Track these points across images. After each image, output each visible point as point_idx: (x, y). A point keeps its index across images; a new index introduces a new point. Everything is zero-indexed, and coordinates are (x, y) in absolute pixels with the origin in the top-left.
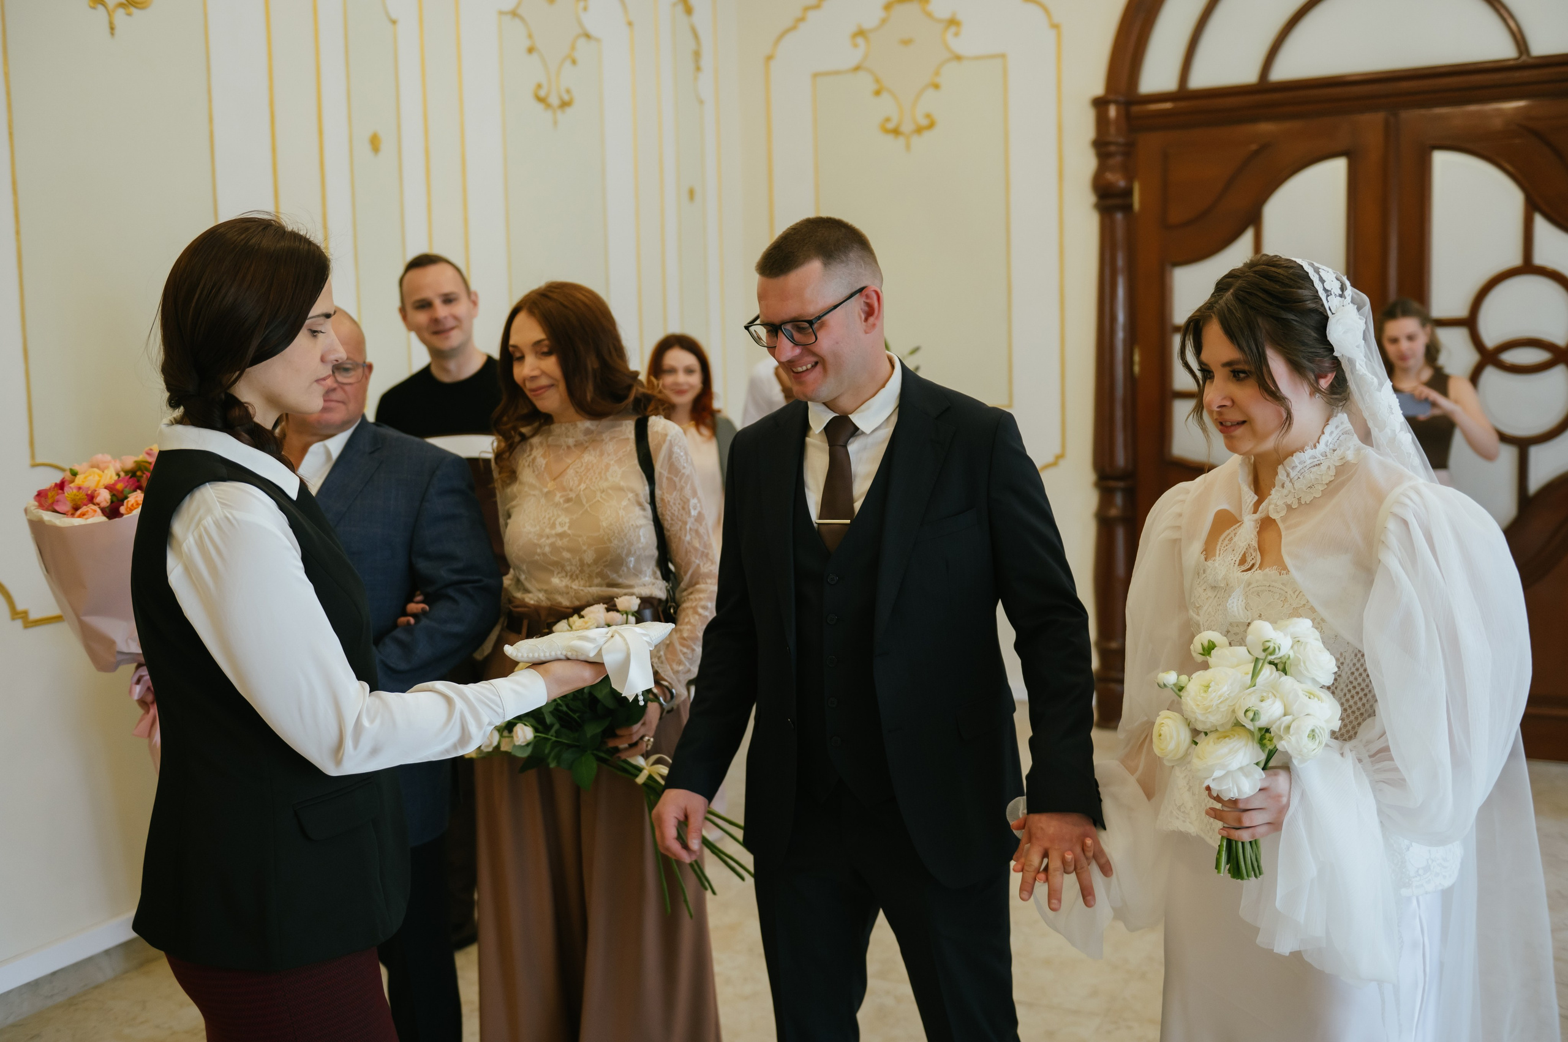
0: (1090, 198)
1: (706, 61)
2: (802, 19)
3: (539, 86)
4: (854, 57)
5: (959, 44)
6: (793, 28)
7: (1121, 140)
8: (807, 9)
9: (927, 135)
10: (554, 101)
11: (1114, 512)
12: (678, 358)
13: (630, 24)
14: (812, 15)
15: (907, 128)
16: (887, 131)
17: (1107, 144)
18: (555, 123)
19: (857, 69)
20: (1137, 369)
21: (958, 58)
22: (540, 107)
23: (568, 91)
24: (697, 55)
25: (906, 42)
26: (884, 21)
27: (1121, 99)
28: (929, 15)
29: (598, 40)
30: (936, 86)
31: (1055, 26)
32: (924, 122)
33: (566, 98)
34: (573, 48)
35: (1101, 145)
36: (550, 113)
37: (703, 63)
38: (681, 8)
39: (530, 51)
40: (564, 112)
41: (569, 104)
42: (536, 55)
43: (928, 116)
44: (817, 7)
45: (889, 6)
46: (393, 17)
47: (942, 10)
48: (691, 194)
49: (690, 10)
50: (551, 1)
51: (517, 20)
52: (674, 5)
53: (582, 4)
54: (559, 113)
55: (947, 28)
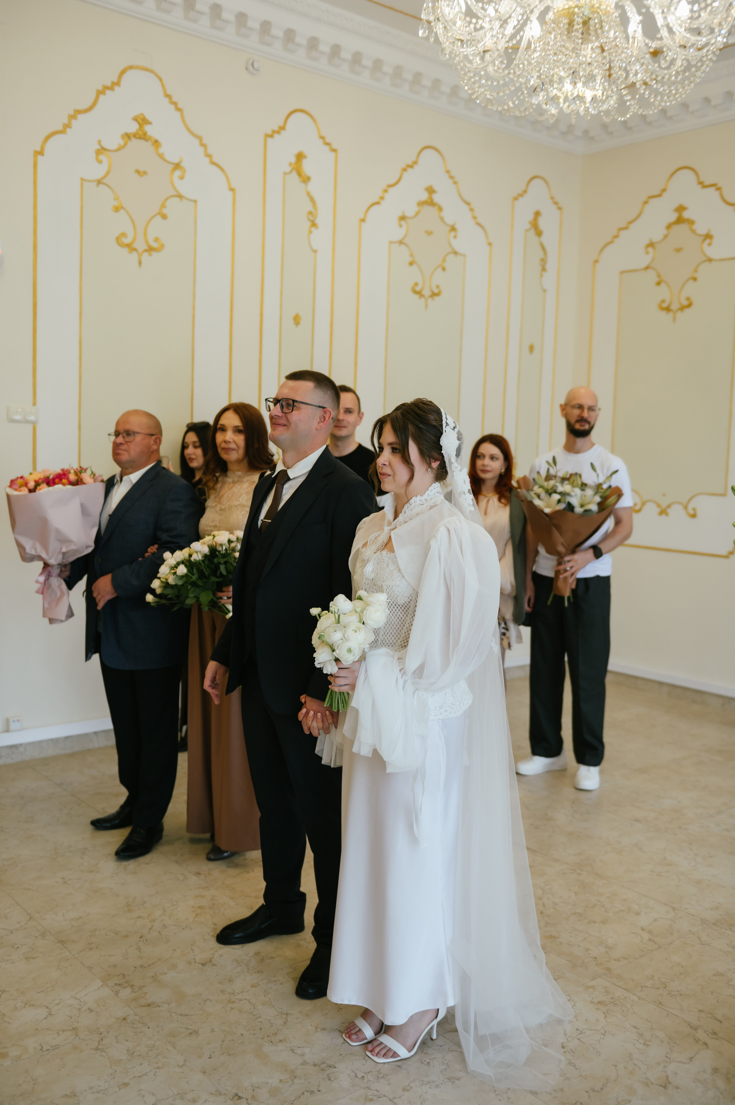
1: (551, 264)
2: (616, 236)
3: (416, 284)
4: (646, 260)
5: (710, 252)
6: (611, 242)
8: (621, 229)
9: (687, 311)
10: (427, 293)
12: (489, 449)
13: (490, 244)
14: (623, 233)
15: (675, 307)
16: (662, 309)
18: (426, 306)
19: (647, 268)
21: (710, 260)
22: (416, 297)
23: (438, 287)
24: (543, 262)
25: (678, 250)
26: (666, 236)
28: (694, 232)
29: (464, 255)
30: (695, 279)
32: (685, 303)
33: (436, 291)
34: (444, 260)
36: (423, 300)
37: (548, 266)
38: (532, 232)
39: (411, 264)
40: (433, 299)
41: (438, 294)
42: (415, 266)
43: (688, 299)
44: (626, 228)
45: (669, 227)
46: (315, 248)
47: (701, 228)
48: (531, 348)
49: (539, 233)
50: (429, 233)
51: (403, 246)
52: (527, 231)
53: (453, 234)
54: (430, 300)
55: (704, 240)
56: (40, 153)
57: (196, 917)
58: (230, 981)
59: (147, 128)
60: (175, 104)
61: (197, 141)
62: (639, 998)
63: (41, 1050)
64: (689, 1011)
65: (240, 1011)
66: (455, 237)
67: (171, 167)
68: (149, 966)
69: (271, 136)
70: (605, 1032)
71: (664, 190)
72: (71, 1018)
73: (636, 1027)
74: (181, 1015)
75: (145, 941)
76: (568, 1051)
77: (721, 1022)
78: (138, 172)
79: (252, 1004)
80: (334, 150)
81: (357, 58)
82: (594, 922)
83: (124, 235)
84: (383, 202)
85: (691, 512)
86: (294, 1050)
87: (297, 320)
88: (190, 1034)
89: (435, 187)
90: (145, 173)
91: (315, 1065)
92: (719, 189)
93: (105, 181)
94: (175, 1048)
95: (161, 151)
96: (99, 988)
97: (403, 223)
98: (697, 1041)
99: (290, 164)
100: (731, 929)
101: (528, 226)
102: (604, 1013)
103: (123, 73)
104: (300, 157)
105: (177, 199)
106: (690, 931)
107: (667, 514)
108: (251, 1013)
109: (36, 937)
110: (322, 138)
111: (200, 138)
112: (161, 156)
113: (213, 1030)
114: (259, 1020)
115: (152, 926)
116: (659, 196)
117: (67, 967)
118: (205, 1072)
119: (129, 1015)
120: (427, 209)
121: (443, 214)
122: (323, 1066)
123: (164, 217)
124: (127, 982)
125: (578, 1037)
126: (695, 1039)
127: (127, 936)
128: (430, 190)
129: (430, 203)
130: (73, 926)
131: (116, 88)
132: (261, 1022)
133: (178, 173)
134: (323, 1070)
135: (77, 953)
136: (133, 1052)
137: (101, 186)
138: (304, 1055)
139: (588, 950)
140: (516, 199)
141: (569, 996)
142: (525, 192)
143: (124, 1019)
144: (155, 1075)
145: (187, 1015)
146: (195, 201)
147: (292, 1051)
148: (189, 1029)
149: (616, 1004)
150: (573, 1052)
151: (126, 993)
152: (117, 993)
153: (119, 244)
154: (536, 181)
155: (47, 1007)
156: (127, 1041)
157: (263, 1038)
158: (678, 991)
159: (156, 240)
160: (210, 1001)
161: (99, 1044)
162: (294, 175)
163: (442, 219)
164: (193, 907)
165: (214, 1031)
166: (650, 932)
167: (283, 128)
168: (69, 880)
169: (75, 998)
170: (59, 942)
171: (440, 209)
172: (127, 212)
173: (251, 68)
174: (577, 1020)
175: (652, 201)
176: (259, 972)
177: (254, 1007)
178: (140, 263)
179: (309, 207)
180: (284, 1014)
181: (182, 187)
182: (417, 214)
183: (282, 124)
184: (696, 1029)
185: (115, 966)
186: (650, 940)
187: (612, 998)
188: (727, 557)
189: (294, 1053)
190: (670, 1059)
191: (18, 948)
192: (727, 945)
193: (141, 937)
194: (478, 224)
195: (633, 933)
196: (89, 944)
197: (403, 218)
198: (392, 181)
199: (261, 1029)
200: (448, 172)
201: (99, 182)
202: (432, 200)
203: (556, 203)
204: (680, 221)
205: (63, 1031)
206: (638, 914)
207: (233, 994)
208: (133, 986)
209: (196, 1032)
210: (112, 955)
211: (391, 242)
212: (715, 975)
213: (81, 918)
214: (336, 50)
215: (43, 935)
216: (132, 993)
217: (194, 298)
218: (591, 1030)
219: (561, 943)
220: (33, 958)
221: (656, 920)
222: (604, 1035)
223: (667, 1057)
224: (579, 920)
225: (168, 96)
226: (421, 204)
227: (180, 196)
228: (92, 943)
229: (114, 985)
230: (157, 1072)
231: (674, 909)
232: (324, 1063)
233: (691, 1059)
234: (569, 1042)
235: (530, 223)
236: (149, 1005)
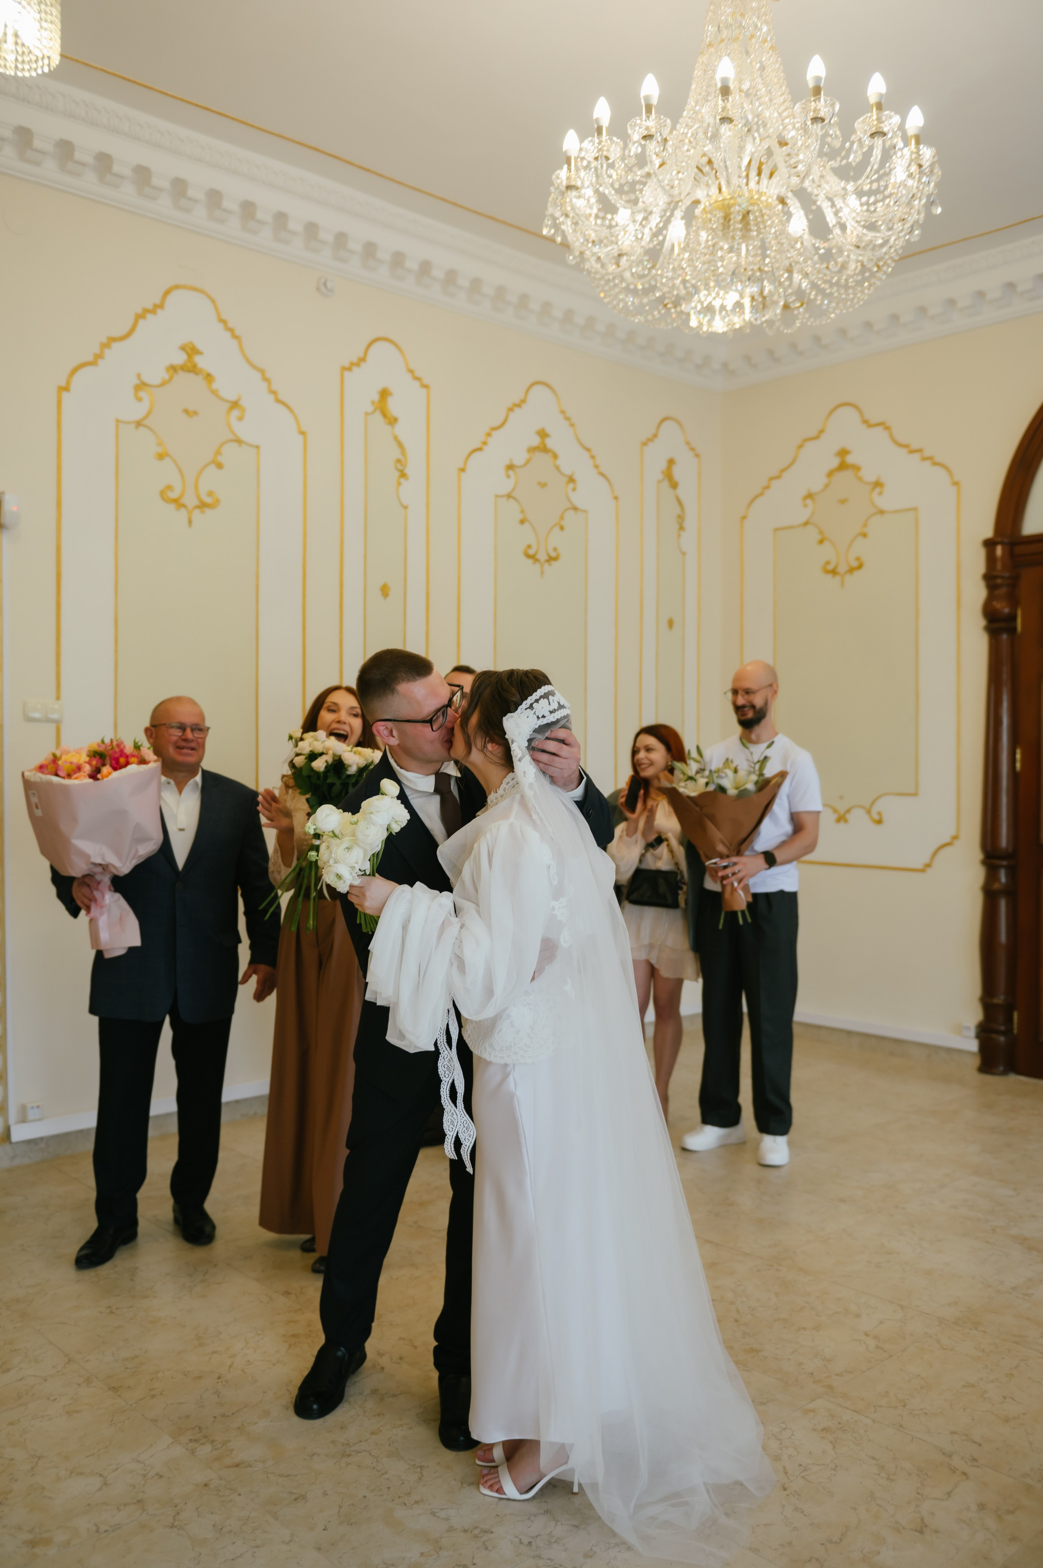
0: (982, 622)
1: (690, 522)
2: (767, 487)
3: (529, 547)
4: (803, 515)
5: (882, 502)
6: (761, 494)
7: (1007, 574)
8: (772, 479)
9: (857, 574)
10: (542, 556)
11: (996, 886)
13: (616, 498)
14: (775, 483)
15: (842, 569)
16: (827, 572)
17: (996, 577)
18: (542, 573)
19: (806, 524)
20: (1018, 765)
21: (882, 512)
22: (530, 561)
23: (555, 549)
24: (681, 519)
25: (843, 501)
26: (827, 486)
27: (1006, 540)
28: (860, 479)
29: (585, 511)
30: (865, 535)
31: (956, 484)
32: (855, 564)
33: (553, 554)
34: (562, 518)
35: (990, 578)
36: (538, 565)
37: (687, 524)
38: (666, 483)
39: (522, 522)
40: (550, 565)
41: (556, 559)
42: (527, 524)
43: (858, 559)
44: (778, 477)
45: (830, 474)
46: (405, 503)
47: (869, 475)
48: (671, 623)
49: (674, 485)
50: (543, 485)
51: (511, 500)
52: (659, 482)
53: (571, 486)
54: (546, 566)
55: (874, 488)
56: (66, 388)
57: (289, 1348)
58: (342, 1428)
59: (198, 359)
60: (231, 330)
61: (257, 376)
62: (874, 1421)
63: (97, 1531)
64: (939, 1434)
65: (359, 1466)
66: (574, 489)
67: (228, 405)
68: (233, 1414)
69: (349, 369)
70: (836, 1466)
71: (822, 431)
72: (134, 1488)
73: (874, 1458)
74: (281, 1476)
75: (224, 1383)
76: (791, 1493)
77: (980, 1445)
78: (186, 411)
79: (374, 1456)
80: (426, 386)
81: (451, 277)
82: (805, 1329)
83: (169, 488)
84: (485, 448)
85: (877, 817)
86: (436, 1513)
87: (385, 591)
88: (296, 1499)
89: (548, 430)
90: (195, 413)
91: (465, 1531)
92: (888, 428)
93: (146, 422)
94: (277, 1519)
95: (215, 386)
96: (168, 1446)
97: (511, 473)
98: (953, 1470)
99: (373, 403)
100: (976, 1329)
101: (661, 477)
102: (831, 1442)
103: (167, 293)
104: (384, 394)
105: (235, 445)
106: (926, 1333)
107: (846, 821)
108: (374, 1468)
109: (79, 1385)
110: (411, 371)
111: (262, 371)
112: (215, 393)
113: (325, 1494)
114: (386, 1476)
115: (233, 1363)
116: (817, 438)
117: (124, 1422)
118: (320, 1549)
119: (211, 1480)
120: (539, 456)
121: (559, 462)
122: (476, 1532)
123: (220, 466)
124: (205, 1437)
125: (802, 1474)
126: (951, 1469)
127: (200, 1377)
128: (543, 434)
129: (543, 449)
130: (126, 1368)
131: (159, 311)
132: (387, 1479)
133: (235, 413)
134: (476, 1536)
135: (136, 1403)
136: (221, 1527)
137: (141, 429)
138: (449, 1519)
139: (800, 1364)
140: (645, 444)
141: (784, 1423)
142: (655, 436)
143: (206, 1485)
144: (254, 1557)
145: (289, 1475)
146: (258, 447)
147: (433, 1514)
148: (294, 1494)
149: (845, 1430)
150: (799, 1495)
151: (205, 1450)
152: (193, 1452)
153: (163, 499)
154: (667, 424)
155: (101, 1475)
156: (212, 1513)
157: (393, 1500)
158: (921, 1409)
159: (210, 494)
160: (319, 1455)
161: (175, 1520)
162: (378, 416)
163: (557, 468)
164: (284, 1336)
165: (327, 1494)
166: (876, 1337)
167: (363, 360)
168: (117, 1309)
169: (138, 1461)
170: (109, 1389)
171: (555, 456)
172: (174, 461)
173: (323, 288)
174: (799, 1453)
175: (809, 445)
176: (378, 1415)
177: (377, 1461)
178: (190, 522)
179: (397, 454)
180: (418, 1467)
181: (242, 430)
182: (528, 462)
183: (361, 355)
184: (950, 1456)
185: (188, 1417)
186: (877, 1347)
187: (839, 1423)
188: (922, 871)
189: (436, 1516)
190: (922, 1495)
191: (55, 1399)
192: (975, 1348)
193: (219, 1378)
194: (602, 474)
195: (855, 1340)
196: (150, 1390)
197: (510, 467)
198: (497, 423)
199: (389, 1488)
200: (563, 412)
201: (139, 424)
202: (545, 446)
203: (692, 449)
204: (843, 466)
205: (125, 1505)
206: (858, 1316)
207: (348, 1445)
208: (213, 1441)
209: (303, 1497)
210: (182, 1403)
211: (497, 496)
212: (964, 1386)
213: (137, 1357)
214: (425, 267)
215: (88, 1381)
216: (214, 1450)
217: (258, 565)
218: (818, 1465)
219: (766, 1357)
220: (77, 1412)
221: (881, 1323)
222: (835, 1470)
223: (918, 1493)
224: (785, 1328)
225: (223, 321)
226: (532, 450)
227: (239, 441)
228: (154, 1389)
229: (188, 1442)
230: (255, 1552)
231: (902, 1307)
232: (477, 1527)
233: (949, 1494)
234: (791, 1482)
235: (663, 472)
236: (237, 1466)
